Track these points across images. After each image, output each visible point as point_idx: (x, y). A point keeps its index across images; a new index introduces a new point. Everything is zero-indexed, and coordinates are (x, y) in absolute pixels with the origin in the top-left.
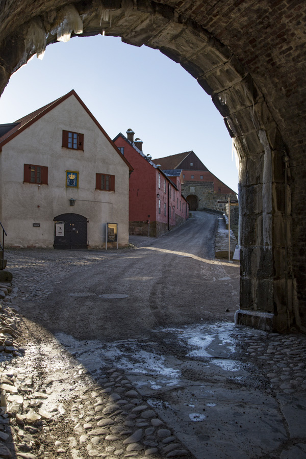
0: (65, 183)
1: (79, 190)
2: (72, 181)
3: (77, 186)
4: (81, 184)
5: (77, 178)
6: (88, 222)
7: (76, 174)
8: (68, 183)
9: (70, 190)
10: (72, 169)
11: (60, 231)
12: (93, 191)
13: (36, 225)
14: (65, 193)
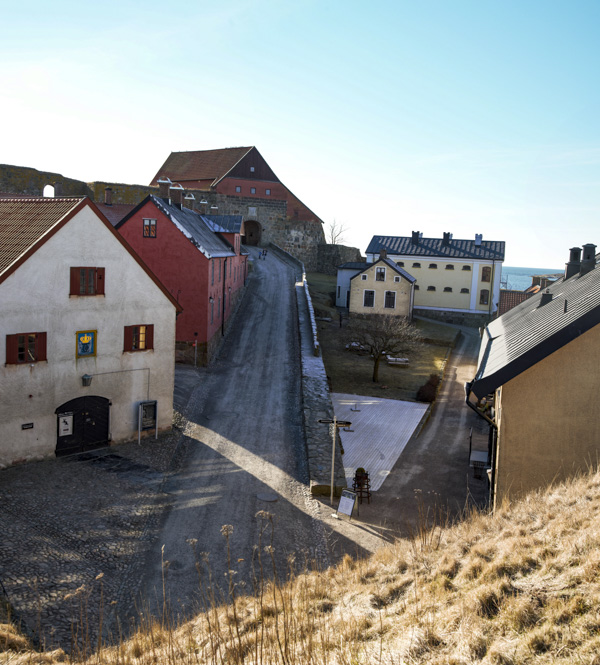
0: (74, 352)
1: (97, 360)
2: (85, 346)
3: (94, 353)
4: (101, 348)
5: (94, 341)
6: (111, 404)
7: (93, 334)
8: (80, 351)
9: (83, 361)
10: (86, 328)
11: (66, 427)
12: (120, 355)
13: (28, 427)
14: (75, 368)
